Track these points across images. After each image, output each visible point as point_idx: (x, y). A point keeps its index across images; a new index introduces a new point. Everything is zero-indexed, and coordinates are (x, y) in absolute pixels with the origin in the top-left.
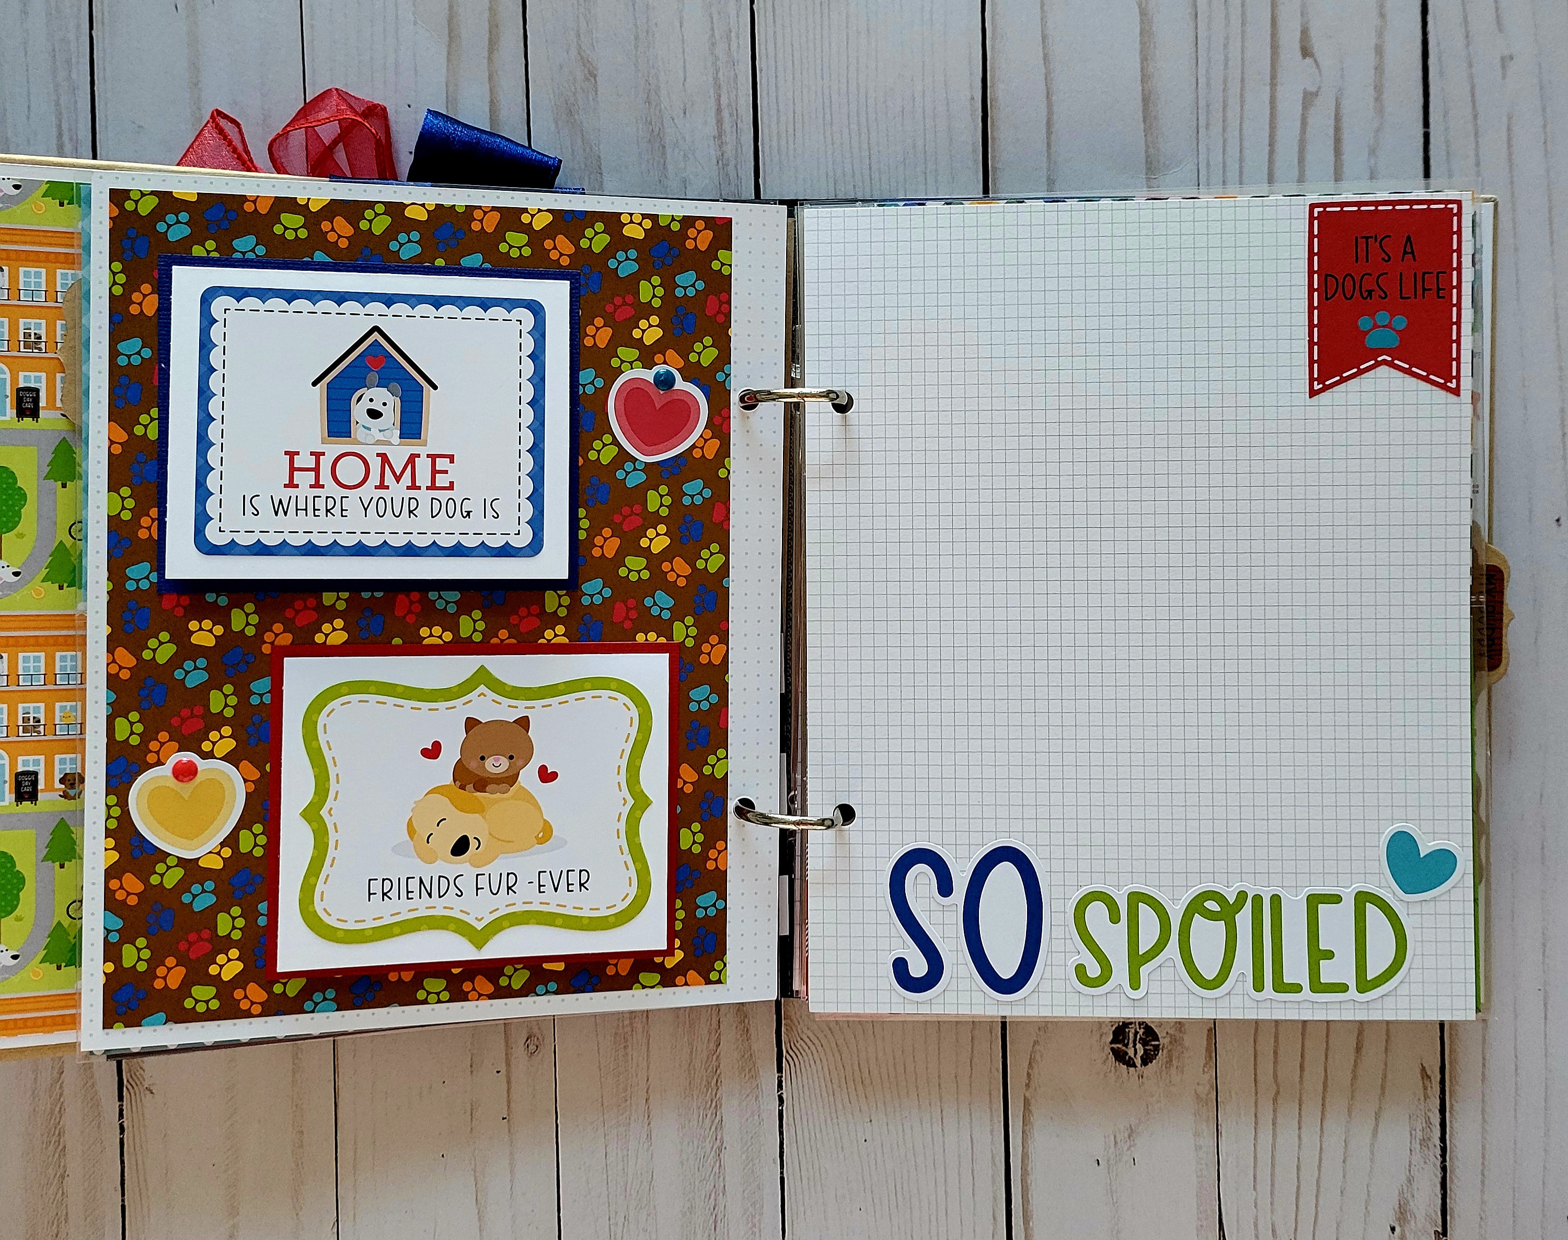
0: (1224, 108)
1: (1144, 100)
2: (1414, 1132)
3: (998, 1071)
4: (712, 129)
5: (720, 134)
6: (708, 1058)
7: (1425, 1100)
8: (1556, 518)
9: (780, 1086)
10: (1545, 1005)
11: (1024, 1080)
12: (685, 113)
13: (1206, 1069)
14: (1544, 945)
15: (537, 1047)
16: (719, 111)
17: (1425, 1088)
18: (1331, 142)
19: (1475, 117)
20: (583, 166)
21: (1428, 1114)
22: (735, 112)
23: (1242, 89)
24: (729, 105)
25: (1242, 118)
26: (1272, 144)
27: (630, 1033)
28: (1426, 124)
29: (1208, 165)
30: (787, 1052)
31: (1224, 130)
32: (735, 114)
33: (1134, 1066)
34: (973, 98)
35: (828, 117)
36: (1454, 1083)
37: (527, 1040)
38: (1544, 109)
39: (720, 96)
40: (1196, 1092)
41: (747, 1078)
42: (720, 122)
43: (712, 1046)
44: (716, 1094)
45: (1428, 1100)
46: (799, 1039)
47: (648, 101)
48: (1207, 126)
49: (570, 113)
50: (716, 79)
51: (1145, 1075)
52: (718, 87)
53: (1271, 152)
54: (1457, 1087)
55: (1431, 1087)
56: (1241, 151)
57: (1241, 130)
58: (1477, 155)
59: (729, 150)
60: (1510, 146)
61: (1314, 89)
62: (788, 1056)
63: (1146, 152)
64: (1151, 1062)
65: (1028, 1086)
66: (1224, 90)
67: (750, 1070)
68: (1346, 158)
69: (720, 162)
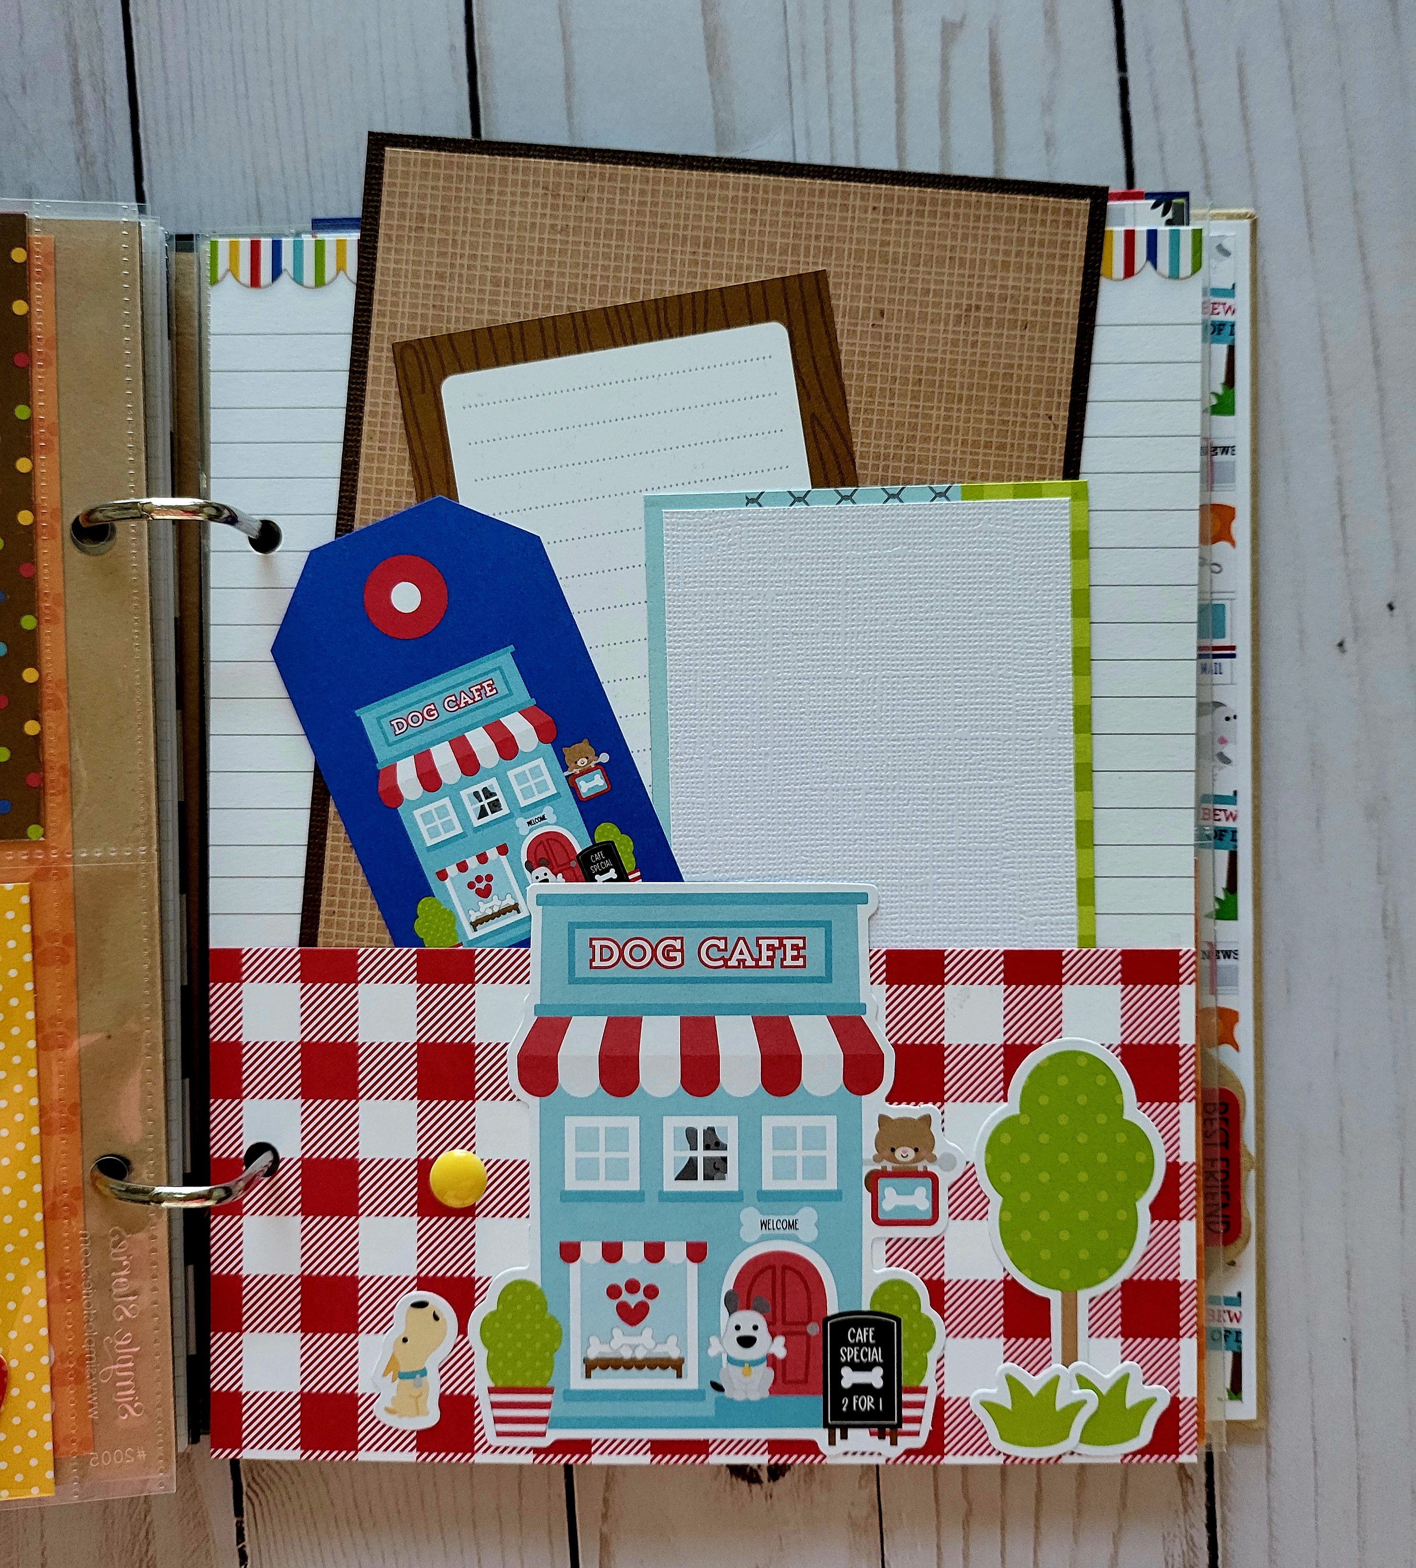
0: (828, 51)
1: (707, 38)
2: (1170, 1560)
3: (560, 1496)
5: (79, 119)
7: (1186, 1511)
8: (1338, 642)
9: (240, 1537)
10: (1354, 1360)
11: (599, 1507)
12: (24, 88)
13: (863, 1483)
14: (1348, 1273)
16: (76, 82)
17: (1185, 1494)
18: (986, 95)
19: (1191, 55)
21: (1190, 1531)
23: (852, 20)
24: (92, 74)
25: (854, 62)
26: (900, 100)
28: (1122, 65)
29: (808, 134)
30: (249, 1485)
31: (829, 79)
33: (758, 1481)
34: (453, 47)
35: (241, 88)
36: (1226, 1483)
38: (1288, 42)
39: (76, 60)
40: (850, 1516)
41: (192, 1524)
42: (78, 100)
44: (147, 1551)
45: (1190, 1512)
48: (804, 74)
50: (69, 37)
51: (774, 1494)
52: (72, 47)
53: (900, 112)
54: (1231, 1491)
55: (1194, 1492)
56: (855, 111)
57: (854, 79)
58: (1197, 110)
59: (94, 142)
60: (1243, 99)
61: (957, 18)
63: (716, 116)
64: (783, 1475)
65: (605, 1517)
66: (826, 22)
67: (195, 1514)
68: (1010, 117)
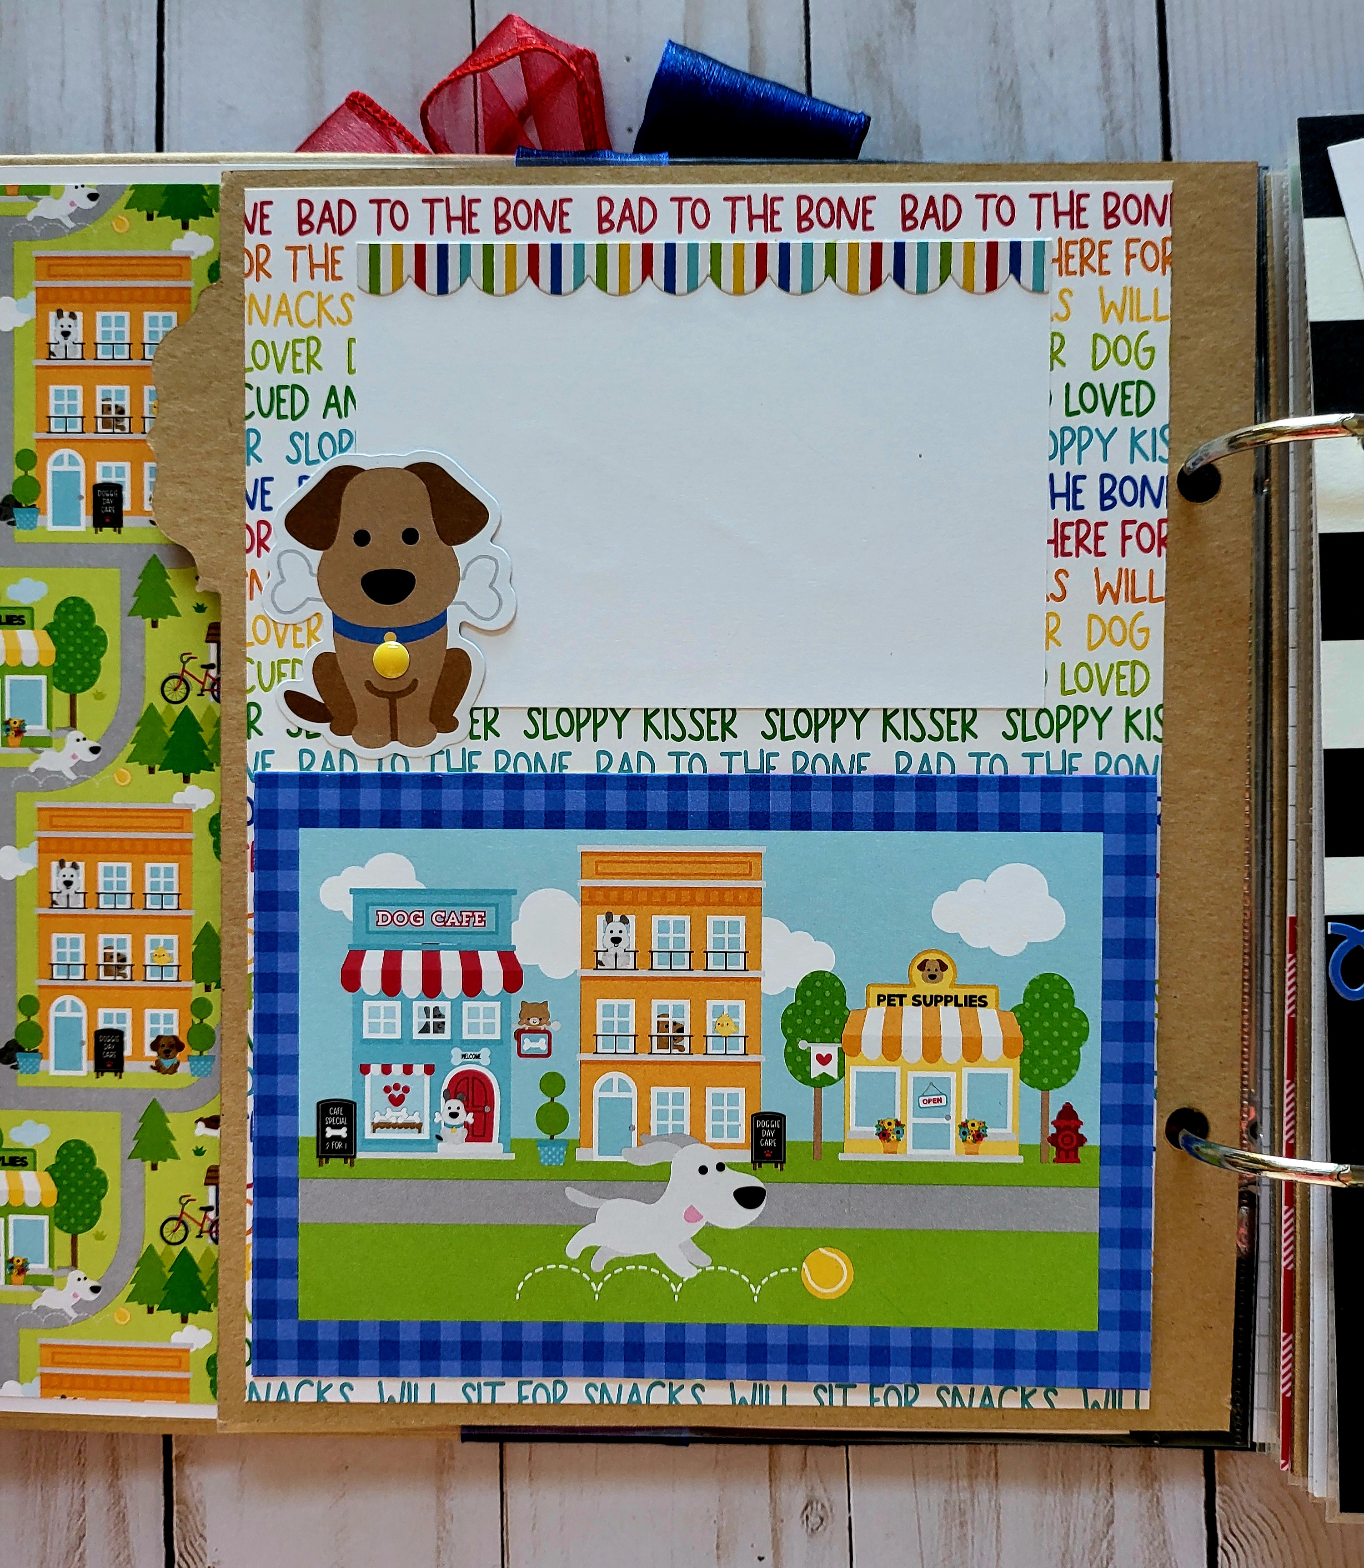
4: (1094, 76)
6: (1094, 1542)
15: (822, 1520)
20: (892, 142)
22: (1130, 51)
27: (969, 1502)
32: (1131, 53)
37: (806, 1508)
43: (1100, 1524)
46: (1244, 1517)
47: (994, 40)
49: (873, 63)
62: (1225, 1543)
69: (1108, 125)
